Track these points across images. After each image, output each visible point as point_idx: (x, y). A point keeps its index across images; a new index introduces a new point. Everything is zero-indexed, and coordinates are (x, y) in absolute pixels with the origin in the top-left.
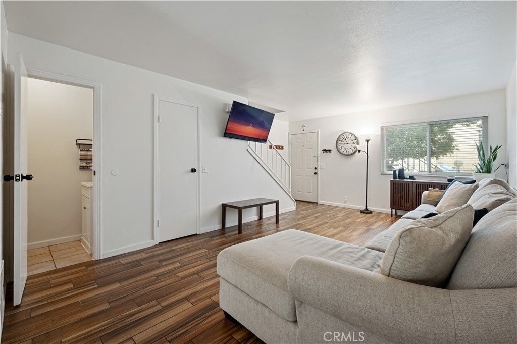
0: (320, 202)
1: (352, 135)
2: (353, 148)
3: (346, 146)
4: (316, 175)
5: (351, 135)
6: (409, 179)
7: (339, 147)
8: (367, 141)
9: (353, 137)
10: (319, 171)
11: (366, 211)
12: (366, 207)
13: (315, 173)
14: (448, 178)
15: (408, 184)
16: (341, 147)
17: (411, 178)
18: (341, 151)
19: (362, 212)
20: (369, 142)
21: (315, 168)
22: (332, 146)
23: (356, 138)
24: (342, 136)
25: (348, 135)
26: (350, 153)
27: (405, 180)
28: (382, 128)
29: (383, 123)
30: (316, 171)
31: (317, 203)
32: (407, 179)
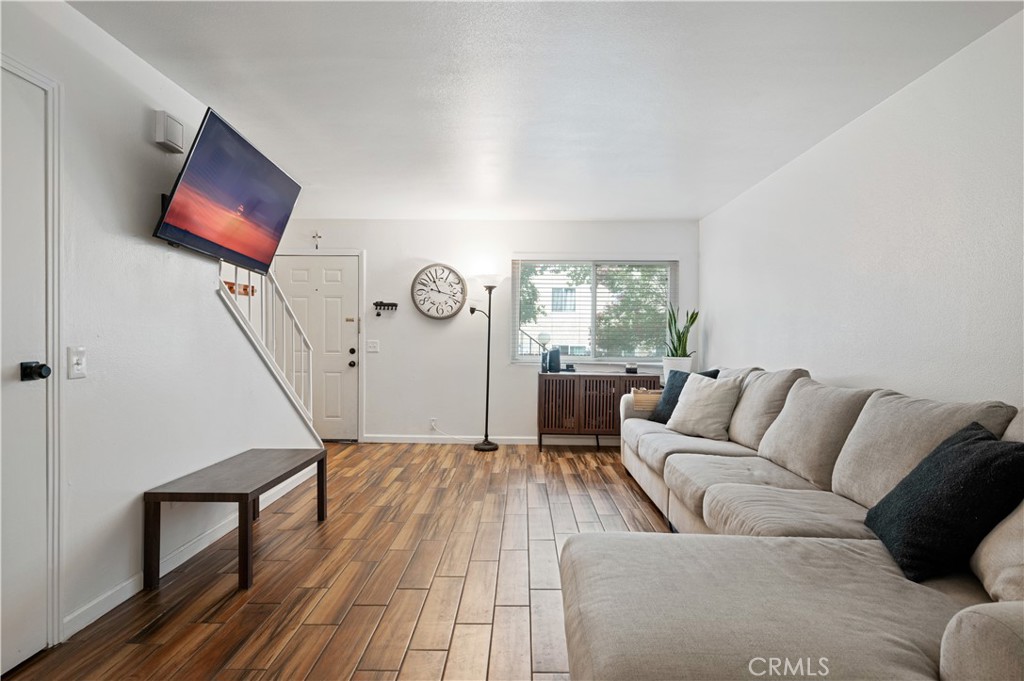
0: (366, 436)
1: (451, 271)
2: (451, 302)
3: (435, 296)
4: (355, 369)
5: (447, 272)
6: (567, 370)
7: (418, 298)
8: (490, 289)
9: (451, 276)
10: (363, 357)
11: (487, 447)
12: (486, 436)
13: (352, 364)
14: (628, 366)
15: (572, 381)
16: (422, 298)
17: (570, 368)
18: (424, 308)
19: (477, 448)
20: (493, 291)
21: (352, 351)
22: (400, 296)
23: (460, 281)
24: (427, 272)
25: (439, 272)
26: (446, 314)
27: (561, 373)
28: (514, 262)
29: (515, 252)
30: (353, 358)
31: (356, 441)
32: (563, 370)
